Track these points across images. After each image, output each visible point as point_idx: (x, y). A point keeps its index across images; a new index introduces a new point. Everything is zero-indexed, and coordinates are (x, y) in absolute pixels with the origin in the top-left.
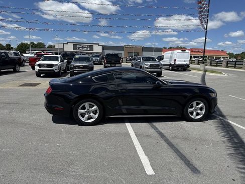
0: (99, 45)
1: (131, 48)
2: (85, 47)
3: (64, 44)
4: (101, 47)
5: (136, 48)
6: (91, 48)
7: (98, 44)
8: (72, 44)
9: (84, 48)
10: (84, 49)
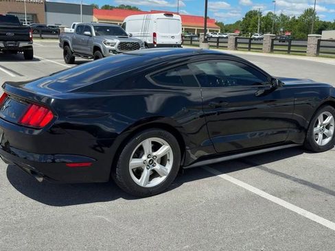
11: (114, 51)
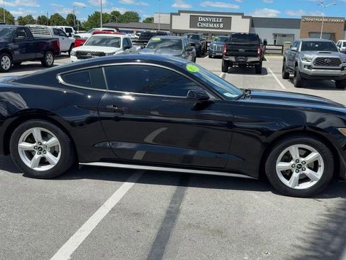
0: (244, 17)
1: (316, 22)
2: (214, 20)
3: (172, 14)
4: (248, 20)
5: (329, 21)
6: (227, 22)
7: (242, 14)
8: (189, 15)
9: (211, 22)
10: (211, 25)
11: (309, 67)
